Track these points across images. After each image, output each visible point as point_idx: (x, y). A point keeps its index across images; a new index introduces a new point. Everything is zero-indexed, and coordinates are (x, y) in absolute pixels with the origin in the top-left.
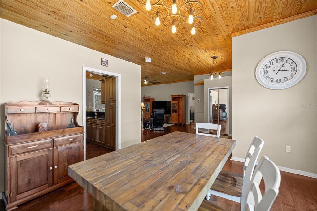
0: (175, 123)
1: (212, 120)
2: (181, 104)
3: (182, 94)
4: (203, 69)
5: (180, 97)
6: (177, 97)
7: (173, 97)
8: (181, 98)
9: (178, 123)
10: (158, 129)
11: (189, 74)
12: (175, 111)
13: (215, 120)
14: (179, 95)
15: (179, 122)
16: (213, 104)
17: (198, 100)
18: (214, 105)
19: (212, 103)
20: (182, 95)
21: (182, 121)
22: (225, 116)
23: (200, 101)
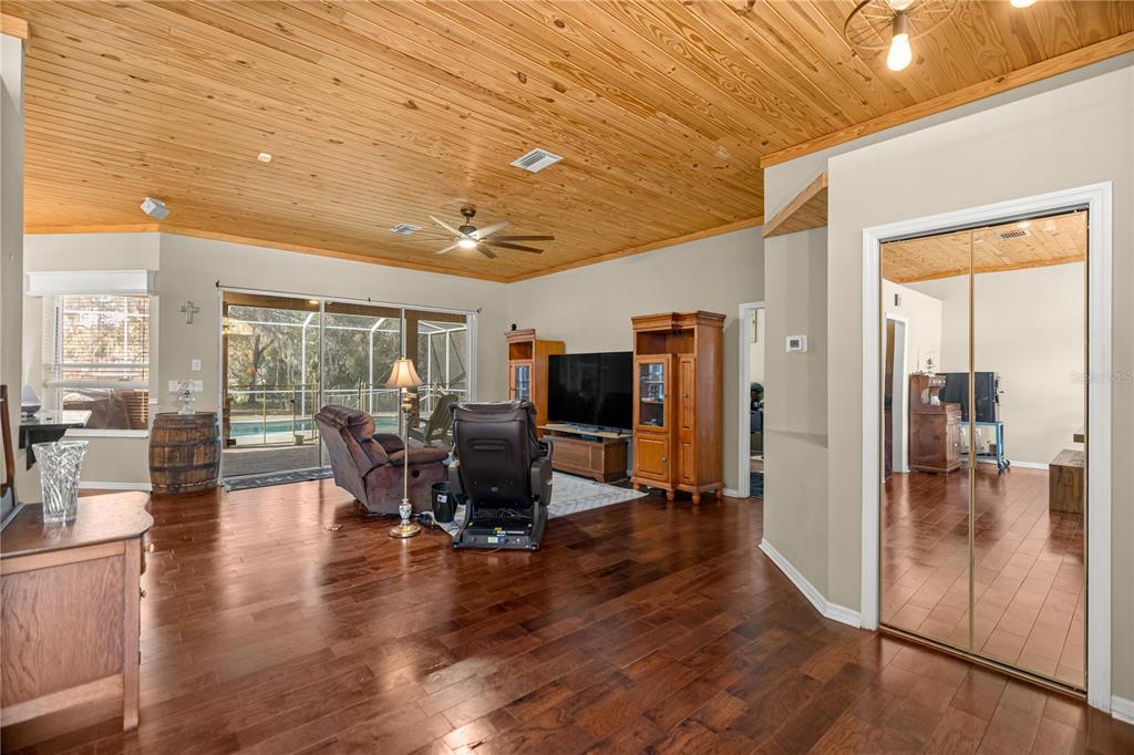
0: (651, 484)
1: (905, 469)
2: (688, 372)
3: (693, 310)
4: (823, 74)
5: (686, 325)
6: (667, 325)
7: (646, 327)
8: (691, 332)
9: (667, 487)
10: (492, 540)
11: (722, 154)
12: (654, 411)
13: (922, 472)
14: (676, 317)
15: (675, 483)
16: (914, 371)
17: (788, 339)
18: (918, 380)
19: (908, 365)
20: (698, 316)
21: (692, 479)
22: (994, 448)
23: (804, 346)
